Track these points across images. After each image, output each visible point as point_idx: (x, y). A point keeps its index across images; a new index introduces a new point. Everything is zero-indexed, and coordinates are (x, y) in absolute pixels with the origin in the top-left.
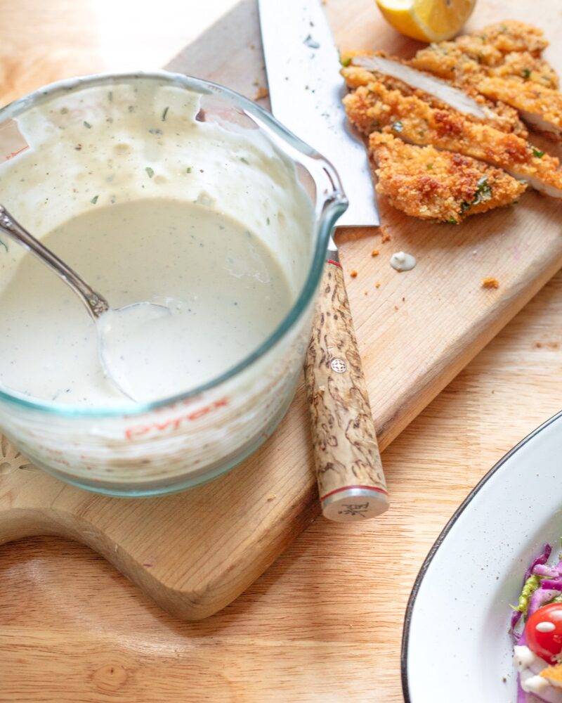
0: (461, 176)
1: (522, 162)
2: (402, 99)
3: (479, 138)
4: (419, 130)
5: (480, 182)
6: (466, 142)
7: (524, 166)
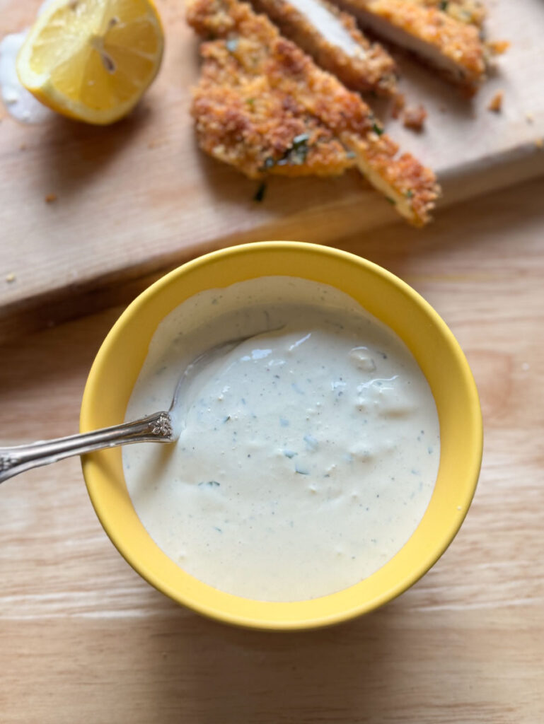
0: (281, 124)
1: (353, 131)
2: (251, 15)
3: (318, 86)
4: (254, 55)
5: (299, 139)
6: (301, 86)
7: (354, 138)
